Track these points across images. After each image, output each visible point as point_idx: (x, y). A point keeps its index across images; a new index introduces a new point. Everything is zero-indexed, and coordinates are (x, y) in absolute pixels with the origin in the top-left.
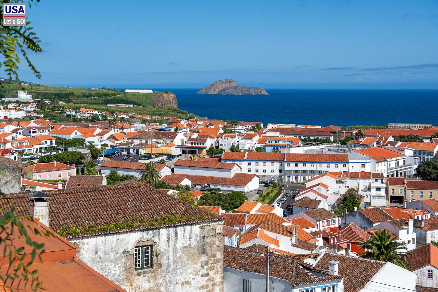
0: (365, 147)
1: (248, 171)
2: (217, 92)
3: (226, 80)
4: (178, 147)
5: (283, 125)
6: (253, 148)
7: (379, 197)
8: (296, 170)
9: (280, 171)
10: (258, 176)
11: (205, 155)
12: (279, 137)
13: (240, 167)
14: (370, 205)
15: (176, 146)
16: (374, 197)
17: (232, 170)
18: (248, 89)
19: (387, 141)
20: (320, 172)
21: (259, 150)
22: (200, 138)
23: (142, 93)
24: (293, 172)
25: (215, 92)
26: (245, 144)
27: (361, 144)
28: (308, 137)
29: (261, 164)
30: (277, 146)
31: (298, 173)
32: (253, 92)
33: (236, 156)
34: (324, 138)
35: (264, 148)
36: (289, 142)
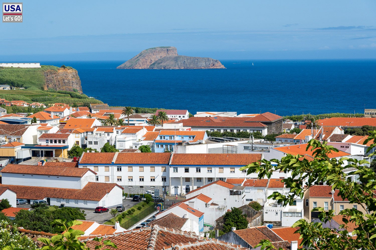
0: (296, 144)
1: (118, 180)
2: (148, 65)
3: (161, 47)
4: (27, 147)
5: (218, 114)
6: (136, 147)
7: (293, 214)
8: (186, 178)
9: (164, 179)
10: (120, 187)
11: (67, 157)
12: (180, 130)
13: (96, 174)
14: (281, 226)
15: (24, 145)
16: (287, 215)
17: (82, 179)
18: (196, 60)
19: (332, 134)
20: (210, 179)
21: (144, 149)
22: (61, 133)
23: (25, 68)
24: (181, 180)
25: (146, 66)
26: (125, 141)
27: (295, 140)
28: (231, 130)
29: (136, 169)
30: (172, 144)
31: (189, 182)
32: (202, 65)
33: (101, 159)
34: (254, 132)
35: (153, 147)
36: (190, 137)
